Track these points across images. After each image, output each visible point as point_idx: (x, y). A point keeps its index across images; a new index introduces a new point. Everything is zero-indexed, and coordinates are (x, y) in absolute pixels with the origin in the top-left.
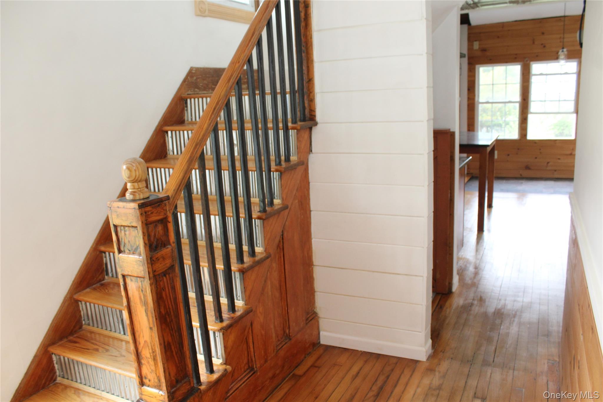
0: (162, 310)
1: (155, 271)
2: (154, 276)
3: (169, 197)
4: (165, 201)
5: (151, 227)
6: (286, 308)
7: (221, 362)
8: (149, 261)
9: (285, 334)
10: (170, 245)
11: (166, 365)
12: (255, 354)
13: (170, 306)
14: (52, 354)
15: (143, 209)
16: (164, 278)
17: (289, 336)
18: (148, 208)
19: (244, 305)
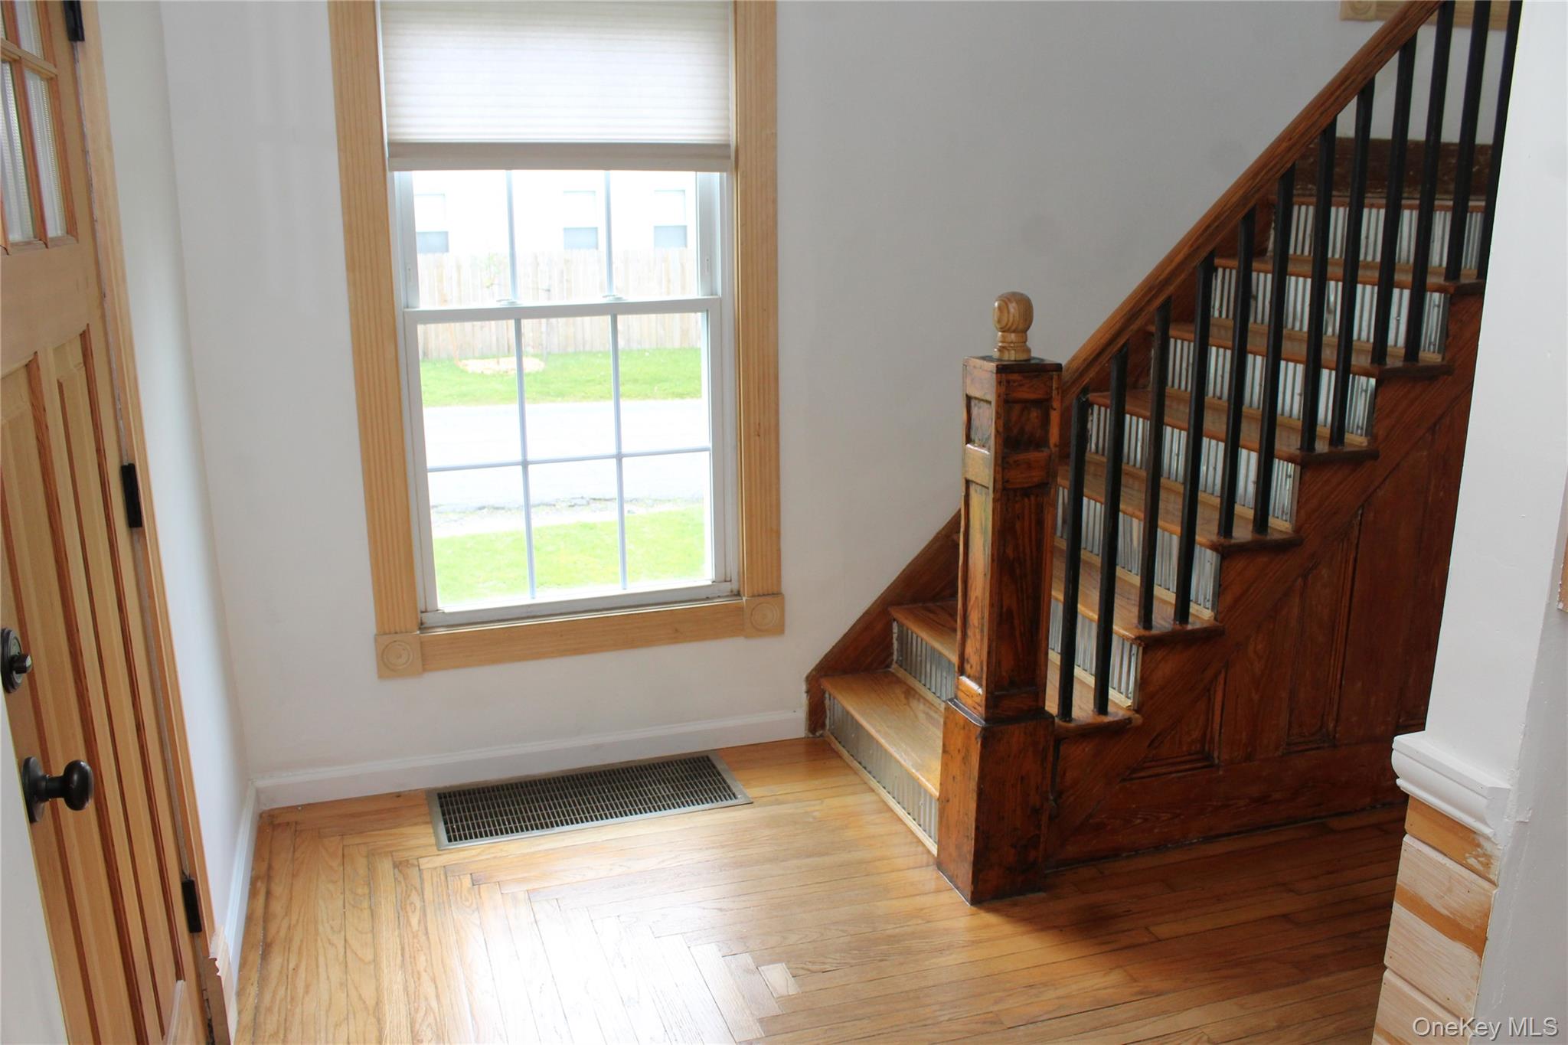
0: (1010, 552)
1: (1007, 481)
2: (1004, 489)
3: (1061, 368)
4: (1053, 371)
5: (1017, 408)
6: (1339, 676)
7: (1130, 704)
8: (1000, 462)
9: (1324, 730)
10: (1049, 447)
11: (994, 644)
12: (1223, 731)
13: (1028, 551)
14: (894, 620)
15: (1004, 375)
16: (1026, 500)
17: (1334, 737)
18: (1015, 377)
19: (1213, 618)
